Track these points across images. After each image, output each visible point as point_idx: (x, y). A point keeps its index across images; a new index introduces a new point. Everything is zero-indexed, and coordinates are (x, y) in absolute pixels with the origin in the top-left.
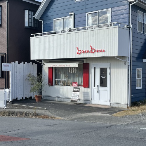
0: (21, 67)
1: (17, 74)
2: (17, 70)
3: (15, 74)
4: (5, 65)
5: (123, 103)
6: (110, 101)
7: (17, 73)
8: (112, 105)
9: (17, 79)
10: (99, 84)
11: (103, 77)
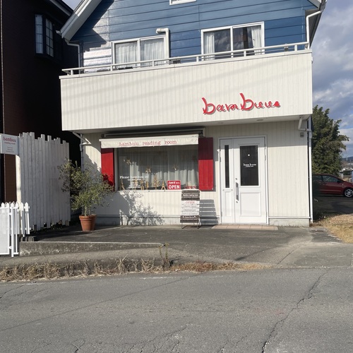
0: (40, 149)
1: (34, 165)
2: (33, 154)
3: (30, 163)
4: (6, 139)
5: (299, 215)
6: (268, 213)
7: (33, 161)
8: (272, 223)
9: (34, 177)
10: (239, 182)
11: (247, 166)
